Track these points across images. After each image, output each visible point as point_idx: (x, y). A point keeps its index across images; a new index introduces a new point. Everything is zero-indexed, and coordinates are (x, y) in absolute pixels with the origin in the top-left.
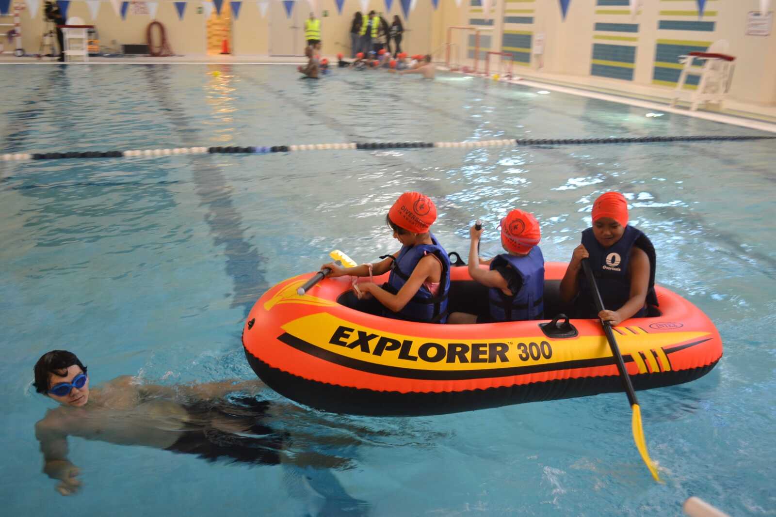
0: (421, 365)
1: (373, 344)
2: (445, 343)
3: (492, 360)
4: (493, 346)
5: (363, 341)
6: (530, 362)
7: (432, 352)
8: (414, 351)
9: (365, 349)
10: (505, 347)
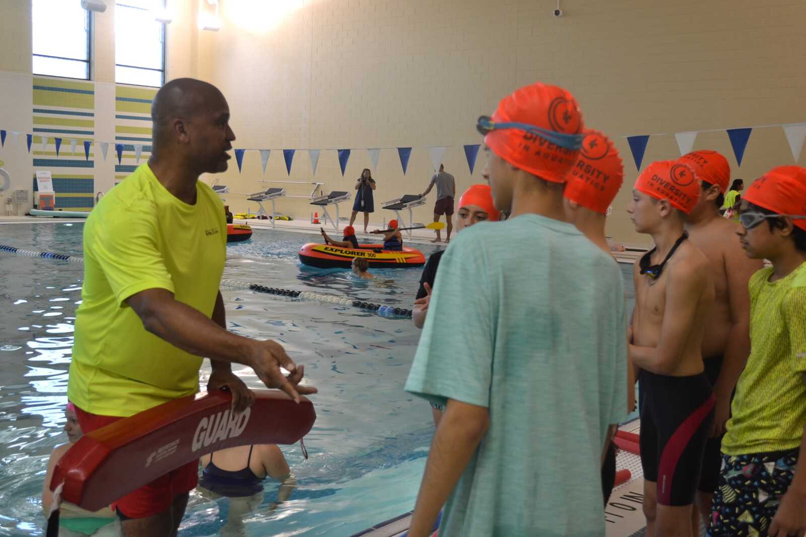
0: (345, 255)
1: (334, 250)
2: (351, 251)
3: (361, 255)
4: (362, 253)
5: (332, 250)
6: (370, 257)
7: (348, 252)
8: (344, 252)
9: (332, 251)
10: (364, 254)
